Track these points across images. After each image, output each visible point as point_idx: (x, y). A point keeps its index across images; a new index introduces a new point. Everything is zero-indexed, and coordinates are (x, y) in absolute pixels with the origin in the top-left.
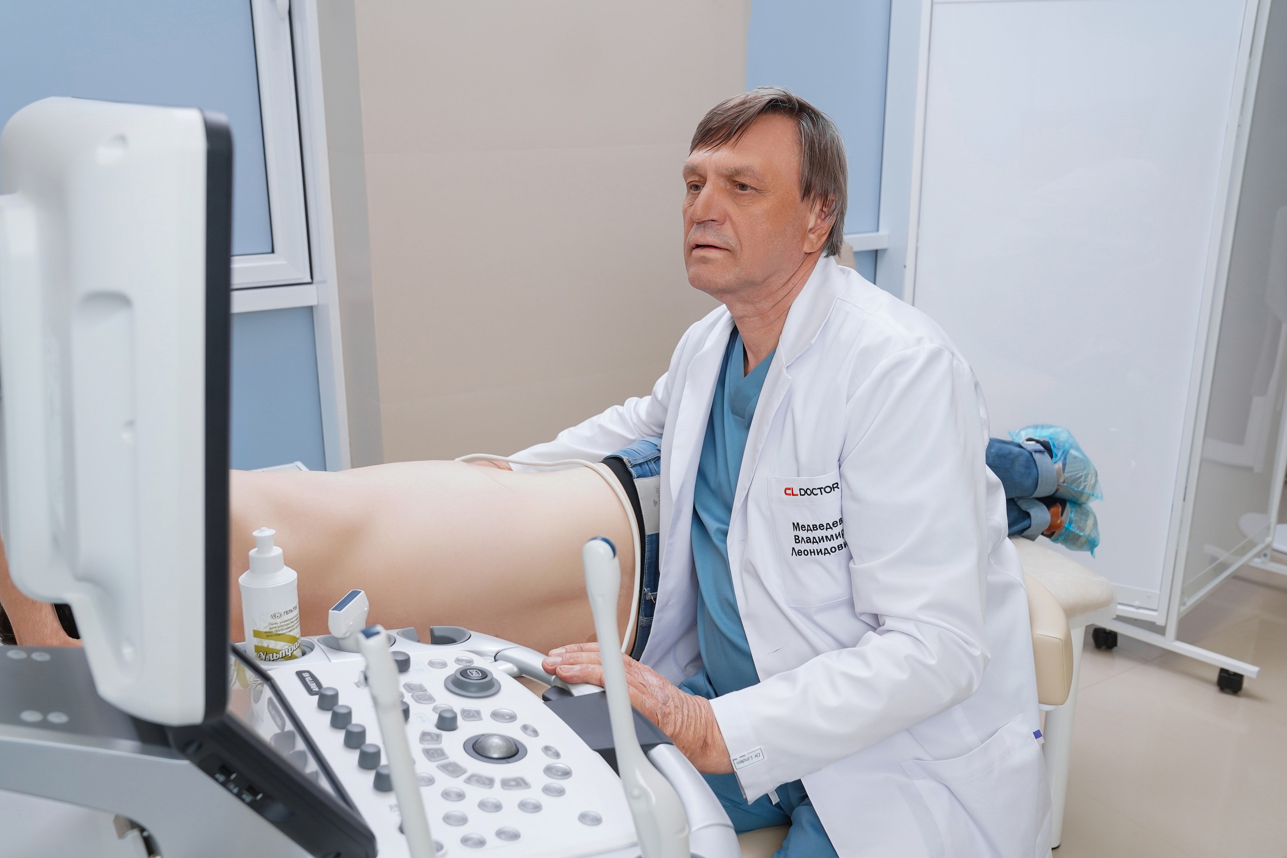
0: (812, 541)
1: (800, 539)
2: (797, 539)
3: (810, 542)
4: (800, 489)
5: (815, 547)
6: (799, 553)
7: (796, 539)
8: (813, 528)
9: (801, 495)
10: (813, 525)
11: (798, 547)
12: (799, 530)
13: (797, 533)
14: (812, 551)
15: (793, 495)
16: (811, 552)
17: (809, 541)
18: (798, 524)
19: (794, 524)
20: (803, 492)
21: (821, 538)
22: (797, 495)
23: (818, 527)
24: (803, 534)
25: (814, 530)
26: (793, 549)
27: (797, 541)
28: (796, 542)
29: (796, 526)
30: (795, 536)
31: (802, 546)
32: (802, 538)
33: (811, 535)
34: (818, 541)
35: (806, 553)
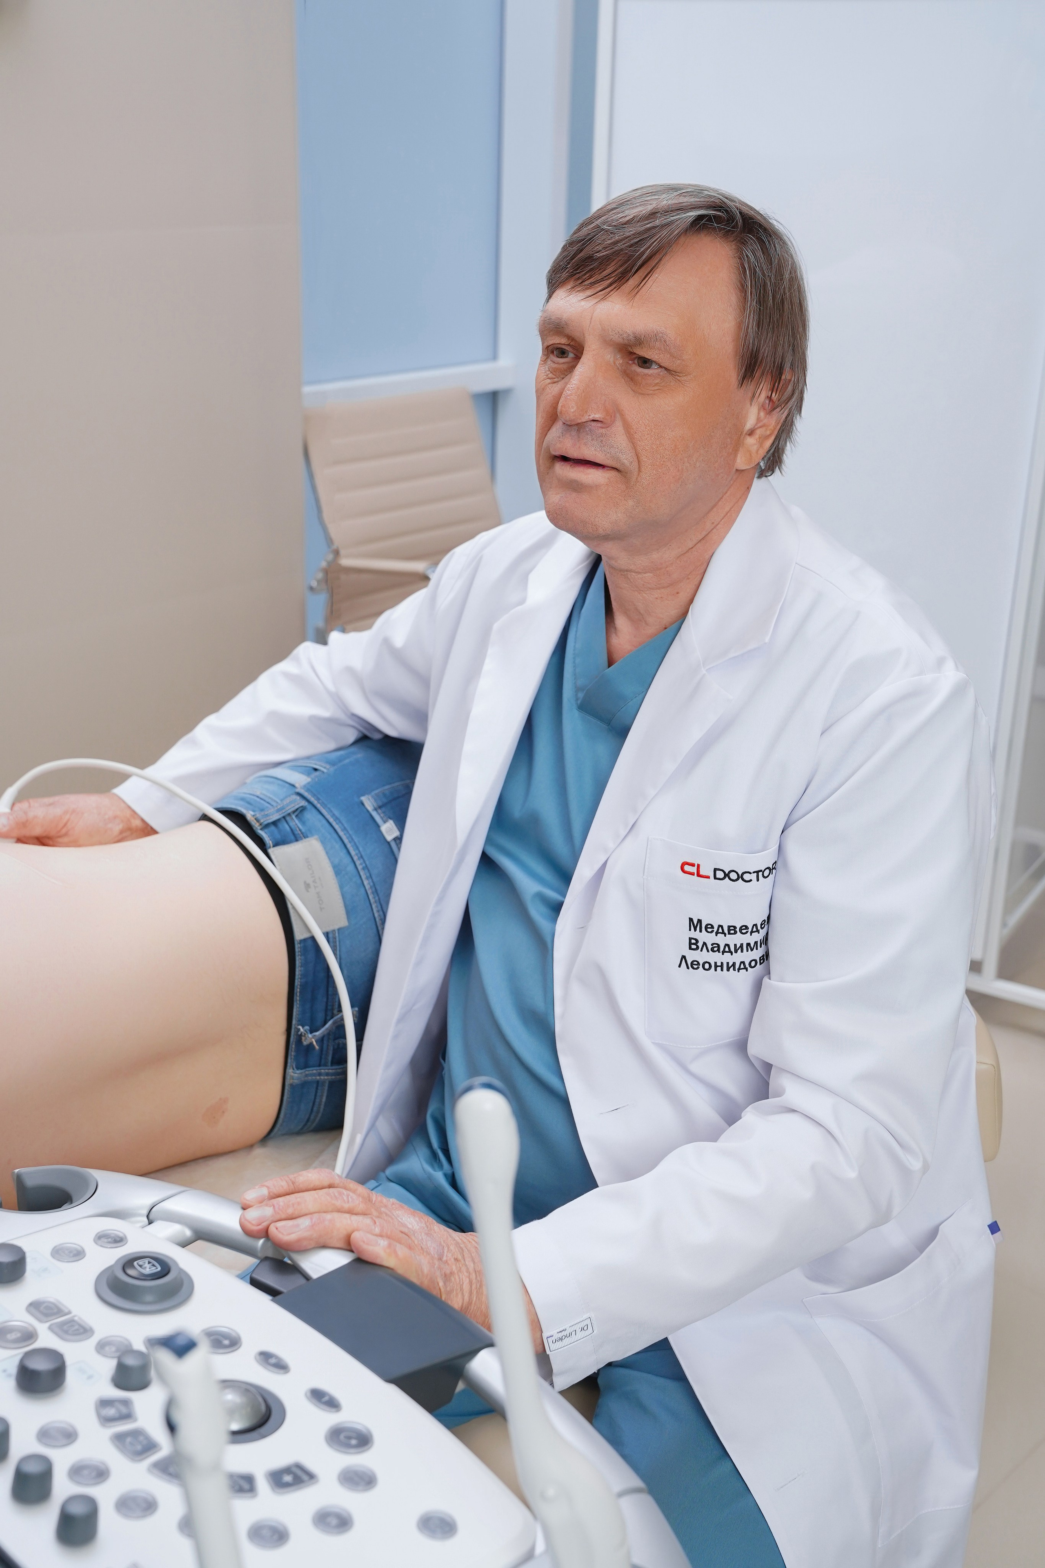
0: (722, 949)
1: (700, 944)
2: (693, 944)
3: (718, 950)
4: (715, 870)
5: (727, 958)
6: (694, 965)
7: (690, 944)
8: (729, 930)
9: (715, 878)
10: (729, 927)
11: (691, 956)
12: (701, 931)
13: (696, 934)
14: (719, 964)
15: (699, 875)
16: (716, 966)
17: (716, 949)
18: (700, 921)
19: (691, 920)
20: (720, 874)
21: (738, 946)
22: (708, 877)
23: (738, 930)
24: (704, 937)
25: (729, 933)
26: (684, 957)
27: (694, 947)
28: (690, 948)
29: (695, 924)
30: (690, 939)
31: (702, 956)
32: (705, 944)
33: (721, 940)
34: (733, 949)
35: (707, 966)
